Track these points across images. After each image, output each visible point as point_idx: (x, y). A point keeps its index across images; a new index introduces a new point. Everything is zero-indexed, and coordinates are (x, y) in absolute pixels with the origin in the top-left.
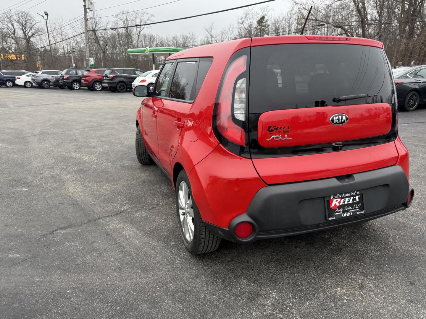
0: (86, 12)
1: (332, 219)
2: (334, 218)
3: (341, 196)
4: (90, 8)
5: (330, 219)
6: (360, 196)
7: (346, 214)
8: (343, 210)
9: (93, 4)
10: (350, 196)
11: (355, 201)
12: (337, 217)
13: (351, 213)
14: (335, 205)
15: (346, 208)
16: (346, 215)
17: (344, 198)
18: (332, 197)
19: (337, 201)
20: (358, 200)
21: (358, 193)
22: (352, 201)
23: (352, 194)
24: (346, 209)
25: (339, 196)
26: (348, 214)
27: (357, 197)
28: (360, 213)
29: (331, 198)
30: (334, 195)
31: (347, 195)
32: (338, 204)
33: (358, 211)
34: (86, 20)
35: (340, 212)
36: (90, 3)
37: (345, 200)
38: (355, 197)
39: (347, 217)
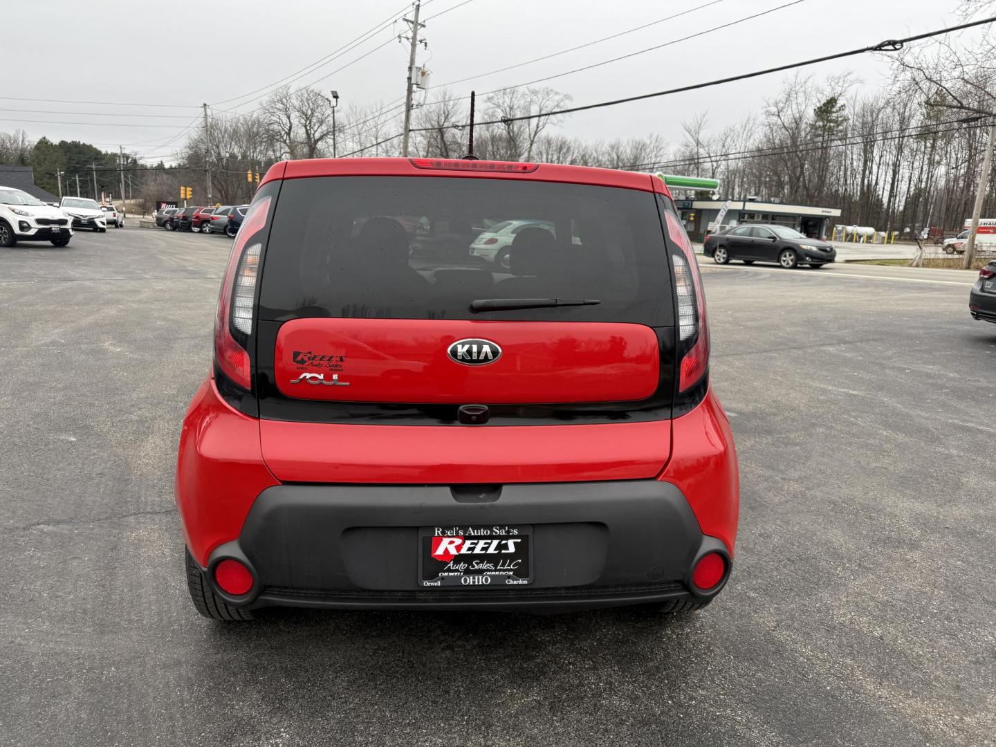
0: (410, 91)
1: (432, 584)
2: (439, 584)
3: (465, 533)
4: (419, 83)
5: (427, 584)
6: (519, 540)
7: (474, 578)
8: (468, 567)
9: (427, 73)
10: (492, 538)
11: (503, 551)
12: (447, 583)
13: (486, 580)
14: (446, 551)
15: (477, 564)
16: (474, 582)
17: (470, 538)
18: (438, 532)
19: (451, 543)
20: (512, 549)
21: (516, 532)
22: (495, 550)
23: (496, 533)
24: (477, 567)
25: (457, 532)
26: (480, 580)
27: (511, 543)
28: (515, 582)
29: (436, 535)
30: (446, 527)
31: (482, 532)
32: (453, 551)
33: (509, 577)
34: (409, 107)
35: (457, 571)
36: (420, 73)
37: (476, 544)
38: (504, 542)
39: (474, 585)
